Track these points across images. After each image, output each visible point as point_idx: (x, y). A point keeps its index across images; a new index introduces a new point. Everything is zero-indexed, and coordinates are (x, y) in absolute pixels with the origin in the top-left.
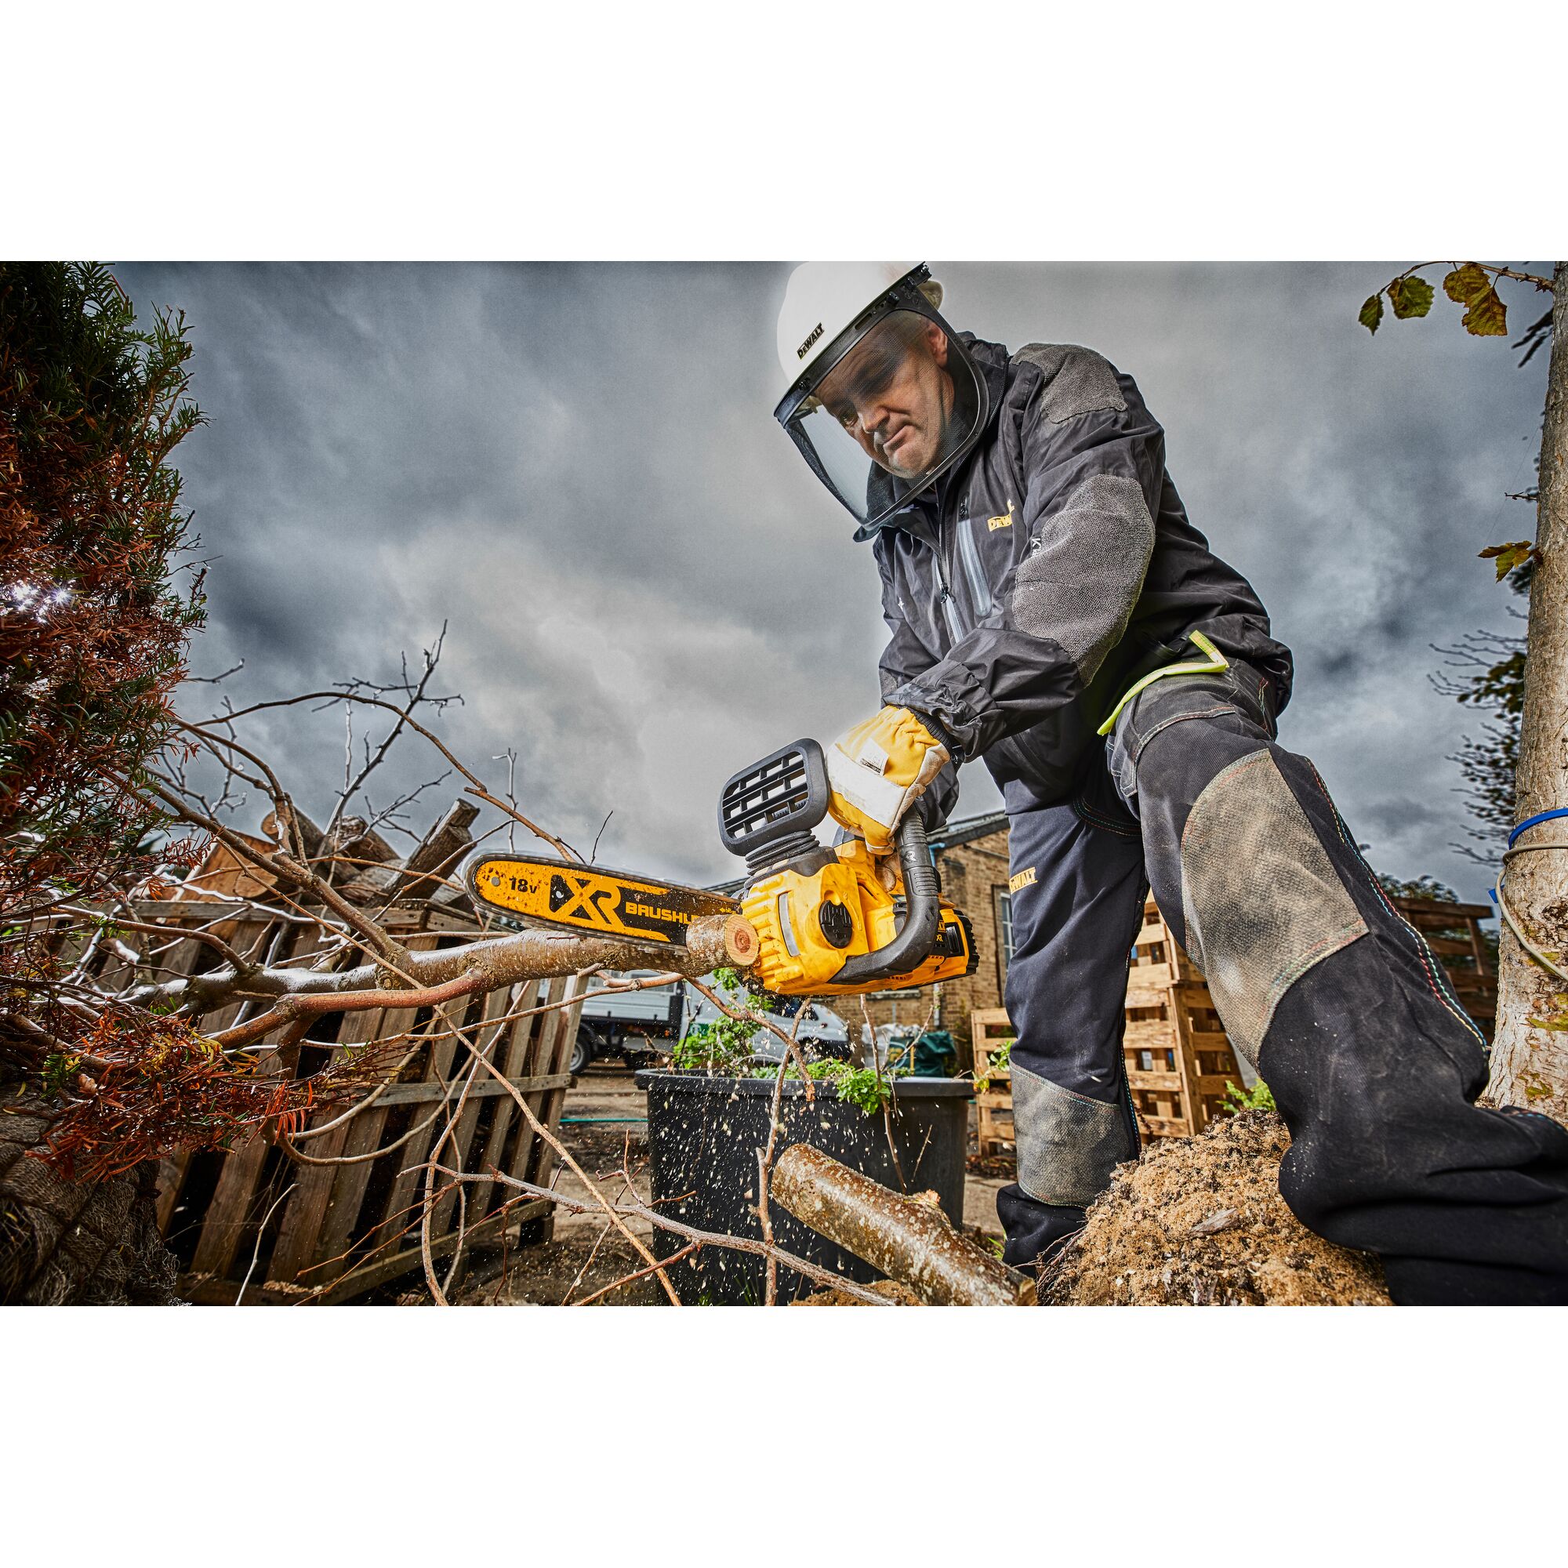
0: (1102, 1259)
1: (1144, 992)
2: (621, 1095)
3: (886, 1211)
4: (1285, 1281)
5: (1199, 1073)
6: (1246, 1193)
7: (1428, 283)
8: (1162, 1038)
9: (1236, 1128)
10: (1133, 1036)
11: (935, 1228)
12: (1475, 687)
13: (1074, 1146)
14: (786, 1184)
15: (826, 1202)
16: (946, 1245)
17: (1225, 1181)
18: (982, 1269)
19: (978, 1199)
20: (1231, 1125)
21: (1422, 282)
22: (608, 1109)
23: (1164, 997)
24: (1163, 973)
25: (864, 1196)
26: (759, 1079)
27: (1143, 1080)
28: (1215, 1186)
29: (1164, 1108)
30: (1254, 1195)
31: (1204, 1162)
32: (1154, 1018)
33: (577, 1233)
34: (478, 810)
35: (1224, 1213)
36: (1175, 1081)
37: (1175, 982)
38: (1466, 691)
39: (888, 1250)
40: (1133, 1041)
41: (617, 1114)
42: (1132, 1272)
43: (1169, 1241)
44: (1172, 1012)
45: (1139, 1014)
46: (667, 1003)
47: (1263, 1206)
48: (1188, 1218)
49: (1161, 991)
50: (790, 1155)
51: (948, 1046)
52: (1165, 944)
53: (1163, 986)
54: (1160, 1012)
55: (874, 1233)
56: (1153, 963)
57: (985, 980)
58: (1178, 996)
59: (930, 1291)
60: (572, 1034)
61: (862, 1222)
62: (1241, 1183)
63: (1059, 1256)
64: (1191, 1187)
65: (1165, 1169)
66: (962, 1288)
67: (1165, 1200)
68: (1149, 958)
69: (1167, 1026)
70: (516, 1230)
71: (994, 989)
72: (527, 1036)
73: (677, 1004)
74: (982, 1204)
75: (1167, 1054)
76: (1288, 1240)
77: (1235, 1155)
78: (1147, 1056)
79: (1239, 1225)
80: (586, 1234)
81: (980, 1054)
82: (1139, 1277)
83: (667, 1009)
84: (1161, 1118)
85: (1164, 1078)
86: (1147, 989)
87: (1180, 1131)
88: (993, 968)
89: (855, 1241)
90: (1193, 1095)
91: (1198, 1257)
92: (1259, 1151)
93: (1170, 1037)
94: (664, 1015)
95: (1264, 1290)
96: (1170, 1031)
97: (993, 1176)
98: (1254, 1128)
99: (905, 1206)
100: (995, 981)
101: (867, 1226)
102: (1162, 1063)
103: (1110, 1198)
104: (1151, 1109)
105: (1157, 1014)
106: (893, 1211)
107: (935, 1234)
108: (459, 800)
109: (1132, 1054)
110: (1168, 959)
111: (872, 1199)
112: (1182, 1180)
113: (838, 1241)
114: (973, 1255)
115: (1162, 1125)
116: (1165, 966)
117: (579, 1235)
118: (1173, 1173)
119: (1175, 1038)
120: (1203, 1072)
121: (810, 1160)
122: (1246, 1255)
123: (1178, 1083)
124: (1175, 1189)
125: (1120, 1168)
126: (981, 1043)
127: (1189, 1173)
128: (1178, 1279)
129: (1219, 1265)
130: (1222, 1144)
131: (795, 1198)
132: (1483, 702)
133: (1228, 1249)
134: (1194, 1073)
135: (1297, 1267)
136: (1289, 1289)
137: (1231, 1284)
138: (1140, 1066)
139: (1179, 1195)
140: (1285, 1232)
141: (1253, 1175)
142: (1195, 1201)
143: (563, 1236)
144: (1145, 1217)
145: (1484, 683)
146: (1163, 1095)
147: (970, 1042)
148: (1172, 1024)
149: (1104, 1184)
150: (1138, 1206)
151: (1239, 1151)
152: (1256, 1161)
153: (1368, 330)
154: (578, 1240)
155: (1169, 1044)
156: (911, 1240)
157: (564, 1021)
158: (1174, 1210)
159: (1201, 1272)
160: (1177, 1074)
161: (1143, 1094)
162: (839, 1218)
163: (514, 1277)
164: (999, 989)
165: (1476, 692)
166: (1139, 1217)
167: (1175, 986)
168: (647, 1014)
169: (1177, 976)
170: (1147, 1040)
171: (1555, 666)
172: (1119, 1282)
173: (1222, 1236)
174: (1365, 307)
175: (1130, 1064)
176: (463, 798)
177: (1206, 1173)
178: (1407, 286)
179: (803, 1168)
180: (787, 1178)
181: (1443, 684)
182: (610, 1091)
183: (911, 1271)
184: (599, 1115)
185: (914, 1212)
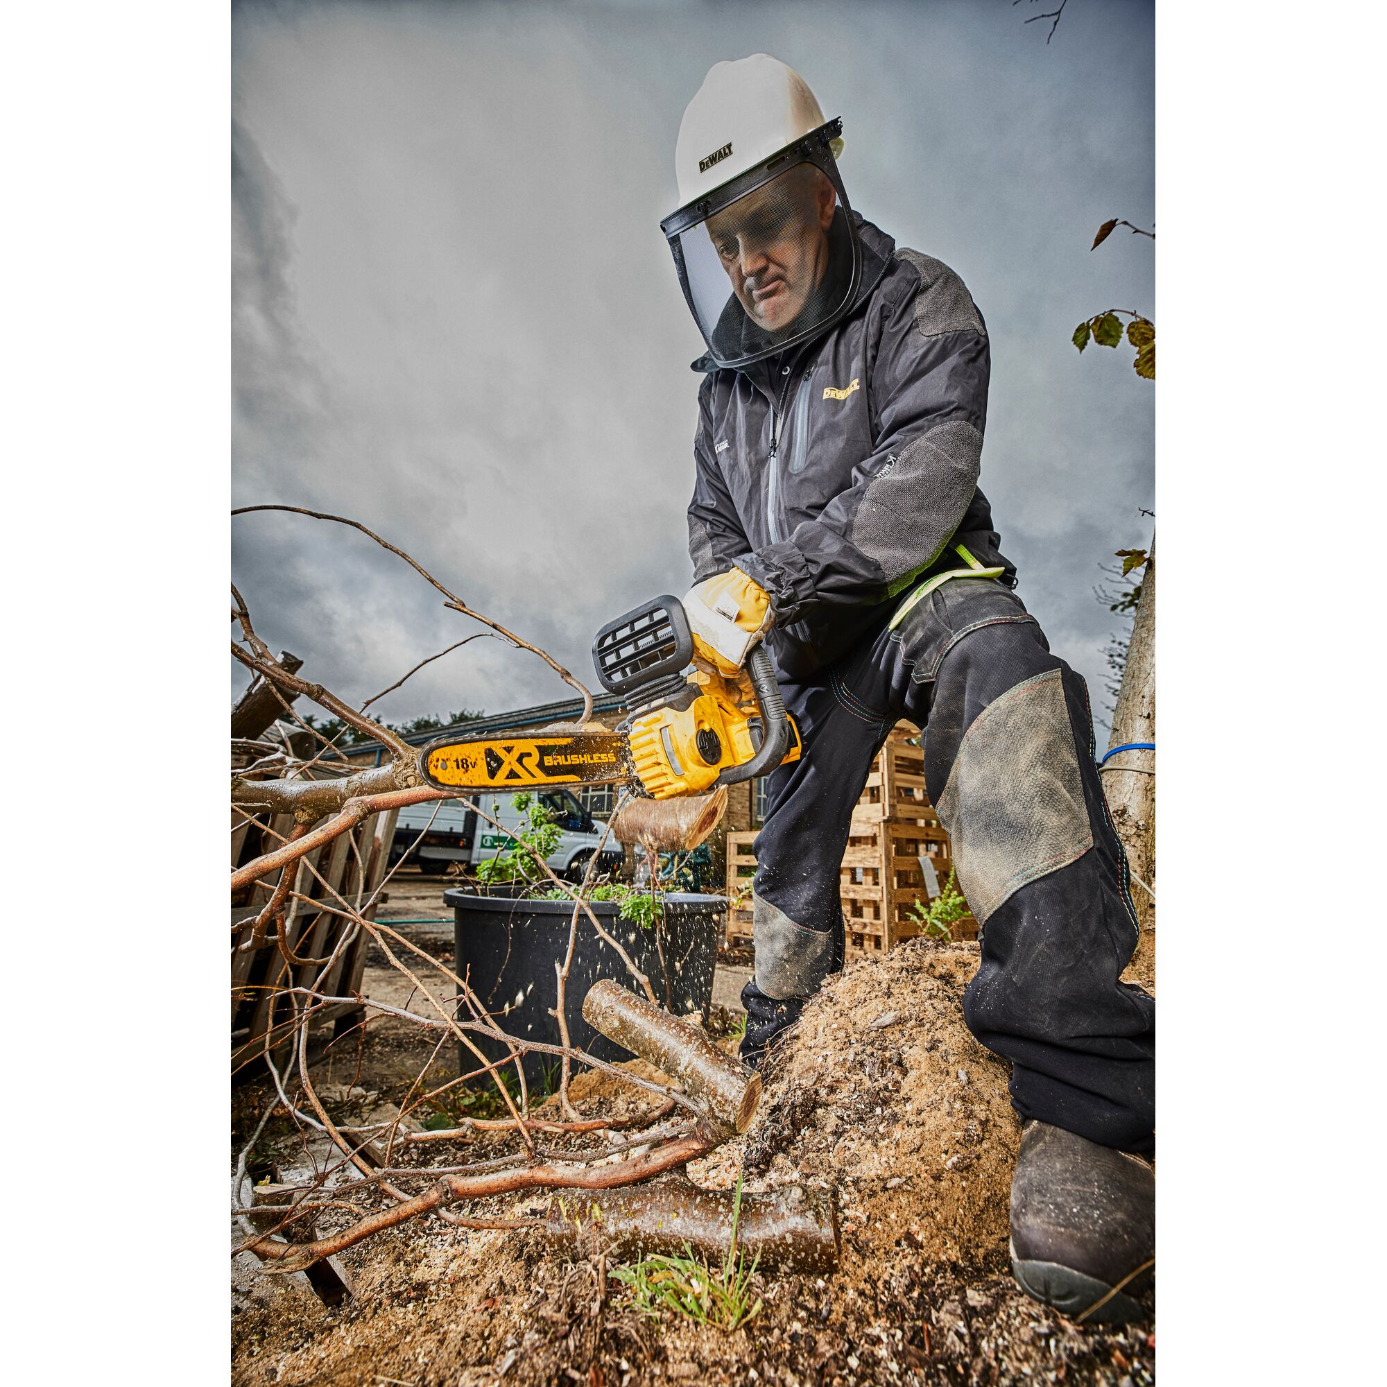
0: (811, 1043)
1: (862, 825)
2: (418, 898)
3: (664, 1028)
4: (921, 1060)
5: (895, 887)
6: (908, 1000)
7: (1120, 320)
8: (872, 860)
9: (908, 951)
10: (851, 858)
11: (697, 1040)
12: (1123, 600)
13: (798, 962)
14: (594, 1008)
15: (622, 1021)
16: (704, 1051)
17: (895, 991)
18: (726, 1066)
19: (722, 983)
20: (905, 950)
21: (1117, 319)
22: (407, 912)
23: (876, 829)
24: (877, 811)
25: (649, 1018)
26: (553, 900)
27: (854, 891)
28: (889, 994)
29: (868, 912)
30: (912, 1001)
31: (884, 976)
32: (867, 844)
33: (385, 1023)
34: (301, 663)
35: (892, 1014)
36: (878, 894)
37: (885, 818)
38: (1117, 603)
39: (664, 1055)
40: (850, 862)
41: (415, 916)
42: (829, 1053)
43: (855, 1033)
44: (881, 840)
45: (856, 841)
46: (463, 818)
47: (917, 1008)
48: (869, 1017)
49: (875, 825)
50: (597, 987)
51: (705, 856)
52: (881, 788)
53: (876, 821)
54: (873, 840)
55: (655, 1043)
56: (872, 802)
57: (740, 803)
58: (886, 828)
59: (690, 1081)
60: (384, 857)
61: (646, 1036)
62: (905, 993)
63: (781, 1041)
64: (873, 995)
65: (858, 982)
66: (712, 1080)
67: (856, 1003)
68: (868, 798)
69: (876, 851)
70: (332, 1024)
71: (746, 811)
72: (344, 861)
73: (471, 819)
74: (725, 987)
75: (874, 872)
76: (929, 1031)
77: (904, 973)
78: (859, 872)
79: (901, 1021)
80: (394, 1023)
81: (732, 868)
82: (833, 1057)
83: (462, 823)
84: (865, 920)
85: (870, 890)
86: (865, 822)
87: (878, 930)
88: (747, 793)
89: (641, 1049)
90: (890, 902)
91: (872, 1043)
92: (919, 969)
93: (877, 860)
94: (459, 828)
95: (908, 1066)
96: (878, 855)
97: (735, 964)
98: (920, 951)
99: (678, 1025)
100: (748, 804)
101: (650, 1038)
102: (870, 879)
103: (820, 1001)
104: (857, 912)
105: (870, 841)
106: (669, 1027)
107: (697, 1043)
108: (284, 653)
109: (848, 872)
110: (882, 800)
111: (655, 1020)
112: (868, 990)
113: (629, 1048)
114: (721, 1058)
115: (865, 926)
116: (879, 806)
117: (388, 1025)
118: (863, 985)
119: (881, 861)
120: (899, 887)
121: (612, 992)
122: (902, 1041)
123: (880, 894)
124: (863, 996)
125: (828, 979)
126: (734, 860)
127: (875, 984)
128: (858, 1058)
129: (885, 1049)
130: (897, 964)
131: (600, 1019)
132: (1127, 611)
133: (892, 1038)
134: (892, 887)
135: (929, 1050)
136: (923, 1065)
137: (890, 1060)
138: (854, 881)
139: (865, 1000)
140: (928, 1026)
141: (914, 987)
142: (876, 1005)
143: (372, 1027)
144: (841, 1015)
145: (1129, 598)
146: (867, 902)
147: (724, 853)
148: (880, 850)
149: (816, 990)
150: (838, 1007)
151: (907, 970)
152: (917, 977)
153: (1077, 349)
154: (387, 1029)
155: (876, 865)
156: (680, 1048)
157: (377, 845)
158: (860, 1011)
159: (872, 1054)
160: (880, 887)
161: (854, 902)
162: (630, 1033)
163: (333, 1064)
164: (751, 810)
165: (1123, 603)
166: (838, 1015)
167: (885, 821)
168: (442, 827)
169: (887, 814)
170: (860, 861)
171: (1146, 644)
172: (820, 1059)
173: (889, 1029)
174: (1078, 330)
175: (845, 879)
176: (286, 651)
177: (884, 985)
178: (1108, 321)
179: (606, 997)
180: (595, 1004)
181: (1102, 595)
182: (407, 895)
183: (679, 1068)
184: (399, 917)
185: (683, 1029)
